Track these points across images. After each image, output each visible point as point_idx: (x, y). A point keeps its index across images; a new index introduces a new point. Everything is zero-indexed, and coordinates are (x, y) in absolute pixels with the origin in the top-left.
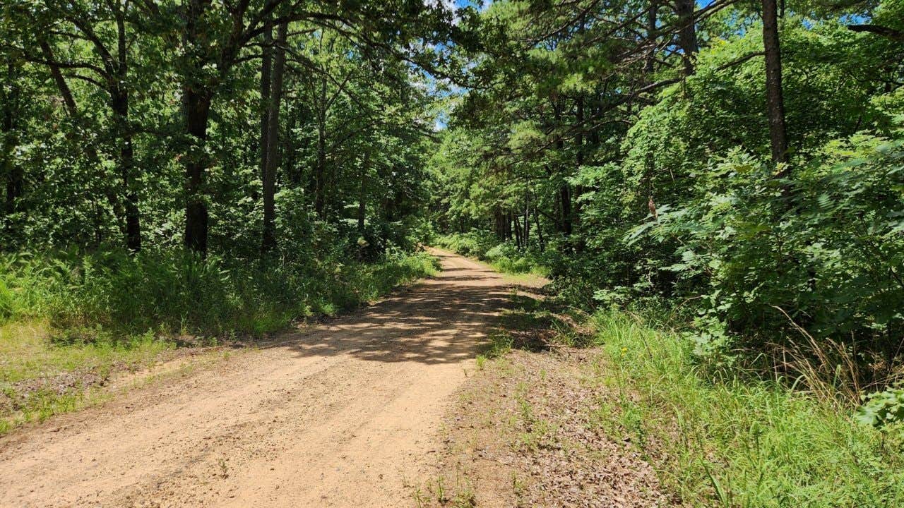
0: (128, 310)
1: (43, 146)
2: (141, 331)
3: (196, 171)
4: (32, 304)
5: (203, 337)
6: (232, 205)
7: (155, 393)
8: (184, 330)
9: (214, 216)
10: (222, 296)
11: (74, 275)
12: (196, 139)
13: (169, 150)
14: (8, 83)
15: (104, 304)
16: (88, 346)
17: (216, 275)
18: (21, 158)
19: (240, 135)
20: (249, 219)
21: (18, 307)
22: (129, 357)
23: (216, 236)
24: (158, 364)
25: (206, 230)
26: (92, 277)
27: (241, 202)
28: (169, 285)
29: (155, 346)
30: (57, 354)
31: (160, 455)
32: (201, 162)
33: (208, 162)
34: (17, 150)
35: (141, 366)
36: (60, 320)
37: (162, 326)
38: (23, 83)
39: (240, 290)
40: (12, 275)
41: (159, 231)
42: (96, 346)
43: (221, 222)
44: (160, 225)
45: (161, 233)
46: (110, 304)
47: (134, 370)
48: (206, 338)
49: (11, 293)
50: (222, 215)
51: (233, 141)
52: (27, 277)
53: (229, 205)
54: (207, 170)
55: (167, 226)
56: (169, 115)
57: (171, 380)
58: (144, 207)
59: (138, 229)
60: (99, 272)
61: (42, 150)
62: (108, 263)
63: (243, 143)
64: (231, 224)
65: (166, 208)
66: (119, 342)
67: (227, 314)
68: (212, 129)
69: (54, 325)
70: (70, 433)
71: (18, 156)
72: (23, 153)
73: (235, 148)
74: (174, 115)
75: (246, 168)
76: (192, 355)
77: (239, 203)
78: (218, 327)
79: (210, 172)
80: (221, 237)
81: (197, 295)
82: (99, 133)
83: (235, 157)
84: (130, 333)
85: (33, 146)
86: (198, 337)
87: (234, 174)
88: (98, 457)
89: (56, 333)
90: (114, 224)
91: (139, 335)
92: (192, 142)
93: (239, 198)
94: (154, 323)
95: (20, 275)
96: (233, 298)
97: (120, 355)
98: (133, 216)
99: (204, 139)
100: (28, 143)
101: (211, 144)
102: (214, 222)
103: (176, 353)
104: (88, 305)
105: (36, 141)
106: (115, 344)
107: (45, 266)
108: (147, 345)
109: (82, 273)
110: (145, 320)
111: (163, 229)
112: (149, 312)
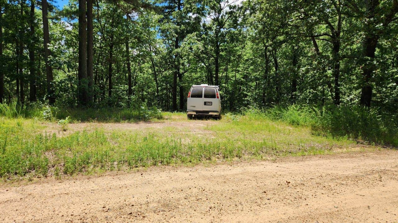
0: (337, 127)
1: (309, 67)
2: (343, 135)
3: (368, 72)
4: (305, 122)
5: (368, 142)
6: (384, 87)
7: (350, 155)
8: (360, 137)
9: (375, 92)
10: (378, 127)
11: (319, 113)
12: (369, 58)
13: (357, 64)
14: (296, 46)
15: (329, 124)
16: (324, 137)
17: (375, 118)
18: (302, 72)
19: (391, 53)
20: (393, 94)
21: (301, 122)
22: (339, 143)
23: (375, 102)
24: (350, 148)
25: (371, 98)
26: (325, 114)
27: (390, 85)
28: (354, 119)
29: (348, 141)
30: (314, 138)
31: (356, 170)
32: (371, 68)
33: (375, 67)
34: (301, 70)
35: (343, 147)
36: (314, 128)
37: (351, 135)
38: (301, 45)
39: (386, 125)
40: (299, 112)
41: (348, 98)
42: (327, 138)
43: (378, 95)
44: (348, 96)
45: (349, 100)
46: (331, 124)
47: (341, 148)
48: (369, 142)
49: (299, 118)
50: (379, 92)
51: (387, 56)
52: (304, 113)
53: (382, 87)
54: (374, 71)
55: (351, 97)
56: (355, 48)
57: (355, 153)
58: (343, 89)
59: (339, 98)
60: (326, 113)
61: (309, 69)
62: (330, 109)
63: (392, 57)
64: (384, 96)
65: (351, 89)
66: (335, 138)
67: (379, 134)
68: (377, 52)
69: (312, 129)
70: (324, 159)
71: (301, 72)
72: (303, 71)
73: (388, 59)
74: (358, 48)
75: (393, 69)
76: (364, 147)
77: (388, 86)
78: (375, 139)
79: (375, 72)
80: (378, 102)
81: (366, 124)
82: (329, 60)
83: (387, 64)
84: (338, 136)
85: (306, 68)
86: (366, 141)
87: (386, 72)
88: (335, 166)
89: (314, 132)
90: (330, 96)
91: (342, 136)
92: (368, 60)
93: (388, 84)
94: (348, 133)
95: (302, 112)
96: (383, 128)
97: (335, 142)
98: (338, 93)
99: (373, 58)
100: (305, 67)
101: (377, 60)
102: (375, 95)
103: (357, 145)
104: (323, 124)
105: (307, 66)
106: (333, 138)
107: (309, 109)
108: (345, 140)
109: (322, 113)
110: (344, 132)
111: (350, 98)
112: (346, 128)
